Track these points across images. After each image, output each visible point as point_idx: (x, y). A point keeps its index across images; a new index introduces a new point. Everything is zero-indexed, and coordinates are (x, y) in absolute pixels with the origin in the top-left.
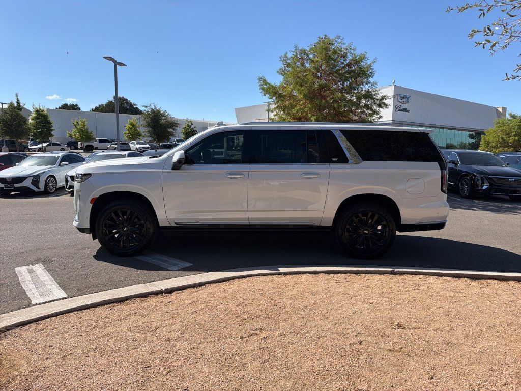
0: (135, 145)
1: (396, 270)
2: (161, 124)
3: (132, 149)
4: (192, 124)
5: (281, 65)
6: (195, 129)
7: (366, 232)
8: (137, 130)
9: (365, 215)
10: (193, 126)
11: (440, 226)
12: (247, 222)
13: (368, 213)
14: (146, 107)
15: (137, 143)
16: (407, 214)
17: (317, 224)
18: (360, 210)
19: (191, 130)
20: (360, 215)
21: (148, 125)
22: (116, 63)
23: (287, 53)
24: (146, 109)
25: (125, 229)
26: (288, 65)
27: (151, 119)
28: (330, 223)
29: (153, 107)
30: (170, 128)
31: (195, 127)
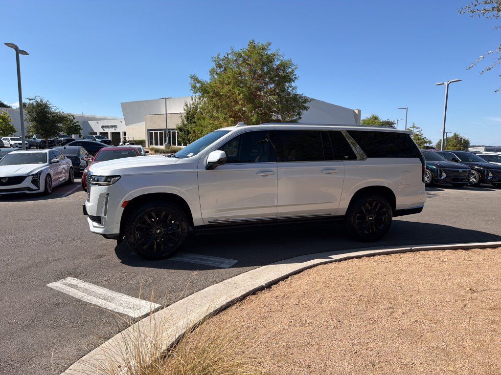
0: (9, 141)
1: (413, 248)
2: (49, 119)
3: (5, 146)
4: (74, 118)
5: (213, 65)
6: (77, 124)
7: (371, 218)
8: (9, 125)
9: (371, 204)
10: (75, 121)
11: (418, 210)
12: (275, 216)
13: (373, 203)
14: (31, 100)
15: (12, 139)
16: (402, 202)
17: (333, 215)
18: (368, 200)
19: (73, 124)
20: (367, 205)
21: (34, 120)
22: (18, 52)
23: (219, 54)
24: (31, 102)
25: (159, 231)
26: (220, 66)
27: (38, 114)
28: (343, 213)
29: (39, 100)
30: (60, 122)
31: (77, 122)
